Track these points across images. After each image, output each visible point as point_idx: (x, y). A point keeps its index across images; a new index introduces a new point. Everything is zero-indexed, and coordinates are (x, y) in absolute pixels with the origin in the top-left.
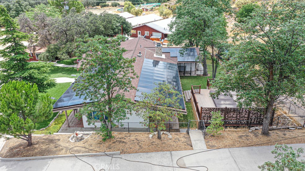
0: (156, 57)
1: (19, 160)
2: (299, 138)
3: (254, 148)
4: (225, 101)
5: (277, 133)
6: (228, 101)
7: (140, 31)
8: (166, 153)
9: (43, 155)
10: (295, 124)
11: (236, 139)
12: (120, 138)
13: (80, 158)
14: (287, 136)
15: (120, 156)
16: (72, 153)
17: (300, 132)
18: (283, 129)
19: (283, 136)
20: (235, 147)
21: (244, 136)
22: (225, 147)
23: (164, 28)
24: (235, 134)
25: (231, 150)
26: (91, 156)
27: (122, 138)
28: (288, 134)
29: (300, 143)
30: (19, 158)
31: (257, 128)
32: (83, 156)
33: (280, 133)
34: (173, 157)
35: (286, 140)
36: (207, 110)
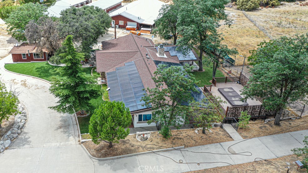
0: (160, 57)
1: (112, 159)
2: (301, 126)
3: (275, 136)
4: (235, 98)
5: (284, 123)
6: (237, 98)
7: (114, 21)
8: (217, 145)
9: (128, 154)
10: (294, 115)
11: (259, 130)
12: (176, 135)
13: (158, 153)
14: (292, 125)
15: (185, 150)
16: (149, 150)
17: (300, 121)
18: (287, 119)
19: (289, 125)
20: (261, 136)
21: (263, 127)
22: (255, 136)
23: (139, 17)
24: (255, 126)
25: (260, 138)
26: (165, 151)
27: (177, 135)
28: (293, 124)
29: (303, 130)
30: (110, 157)
31: (269, 119)
32: (158, 151)
33: (287, 123)
34: (224, 147)
35: (293, 128)
36: (231, 108)
